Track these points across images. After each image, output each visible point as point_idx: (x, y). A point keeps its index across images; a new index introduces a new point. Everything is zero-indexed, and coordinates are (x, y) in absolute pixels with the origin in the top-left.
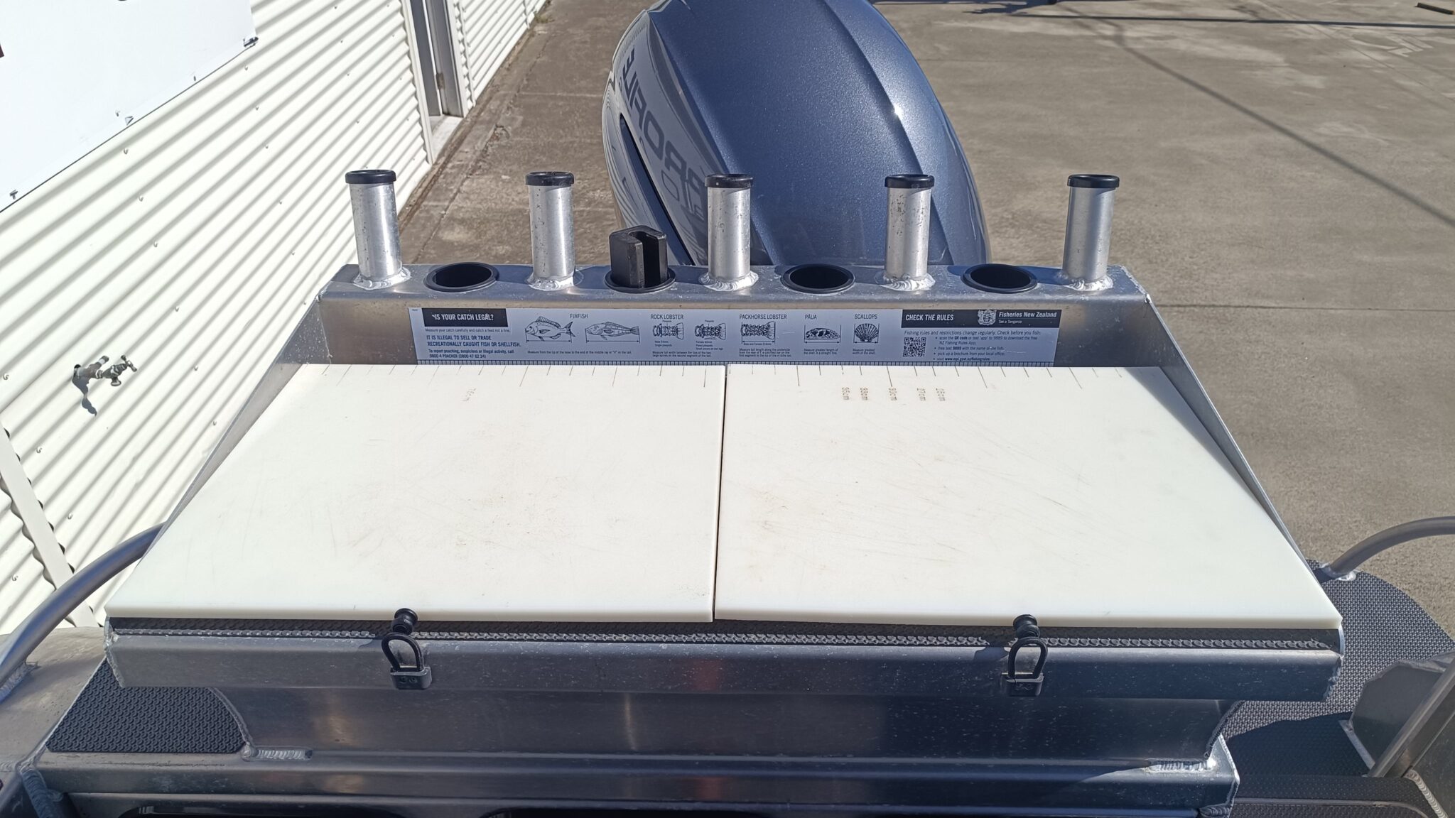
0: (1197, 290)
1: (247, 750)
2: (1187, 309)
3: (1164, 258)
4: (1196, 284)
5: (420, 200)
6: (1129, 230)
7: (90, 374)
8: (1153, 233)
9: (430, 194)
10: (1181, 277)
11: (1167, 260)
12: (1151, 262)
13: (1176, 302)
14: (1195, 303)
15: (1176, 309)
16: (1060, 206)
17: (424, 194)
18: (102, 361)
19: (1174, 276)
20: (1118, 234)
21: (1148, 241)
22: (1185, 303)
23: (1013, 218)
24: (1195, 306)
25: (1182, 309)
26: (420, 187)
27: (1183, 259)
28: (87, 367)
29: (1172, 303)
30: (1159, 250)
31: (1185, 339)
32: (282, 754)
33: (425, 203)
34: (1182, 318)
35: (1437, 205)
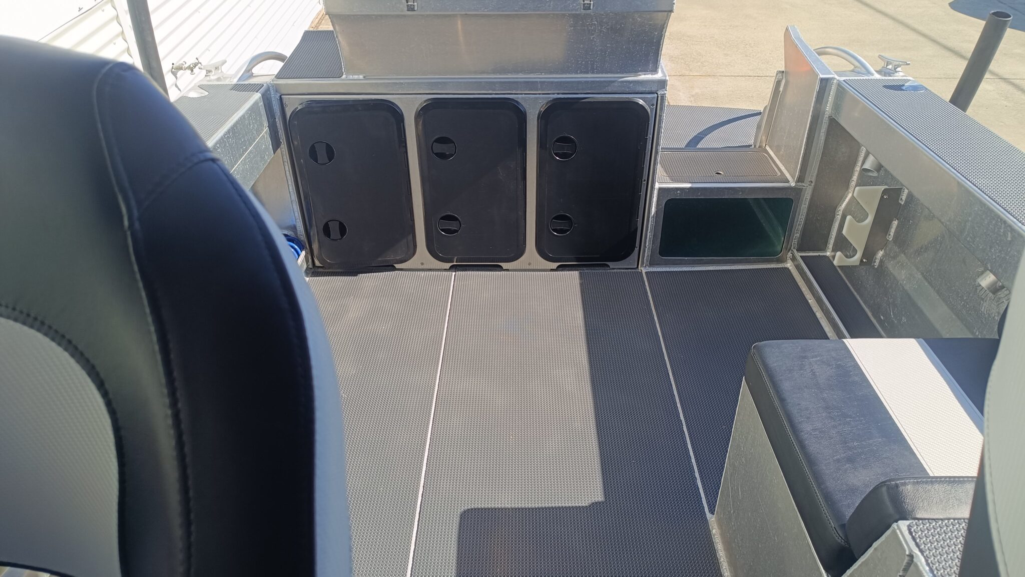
0: (770, 69)
1: (344, 76)
2: (763, 78)
3: (755, 54)
4: (770, 66)
5: (318, 25)
6: (737, 41)
7: (180, 68)
8: (750, 42)
9: (323, 21)
10: (762, 63)
11: (756, 55)
12: (746, 56)
13: (757, 75)
14: (767, 75)
15: (757, 78)
16: (699, 29)
17: (320, 22)
18: (184, 63)
19: (759, 63)
20: (730, 43)
21: (747, 46)
22: (762, 75)
23: (670, 35)
24: (767, 76)
25: (760, 78)
26: (317, 18)
27: (765, 55)
28: (178, 64)
29: (755, 75)
30: (753, 50)
31: (759, 91)
32: (356, 77)
33: (321, 26)
34: (759, 82)
35: (921, 28)
